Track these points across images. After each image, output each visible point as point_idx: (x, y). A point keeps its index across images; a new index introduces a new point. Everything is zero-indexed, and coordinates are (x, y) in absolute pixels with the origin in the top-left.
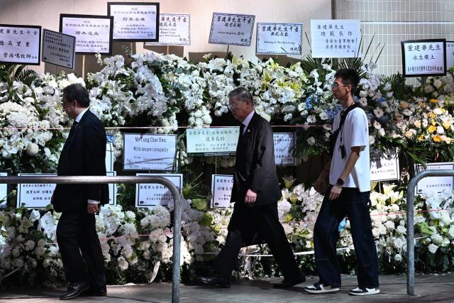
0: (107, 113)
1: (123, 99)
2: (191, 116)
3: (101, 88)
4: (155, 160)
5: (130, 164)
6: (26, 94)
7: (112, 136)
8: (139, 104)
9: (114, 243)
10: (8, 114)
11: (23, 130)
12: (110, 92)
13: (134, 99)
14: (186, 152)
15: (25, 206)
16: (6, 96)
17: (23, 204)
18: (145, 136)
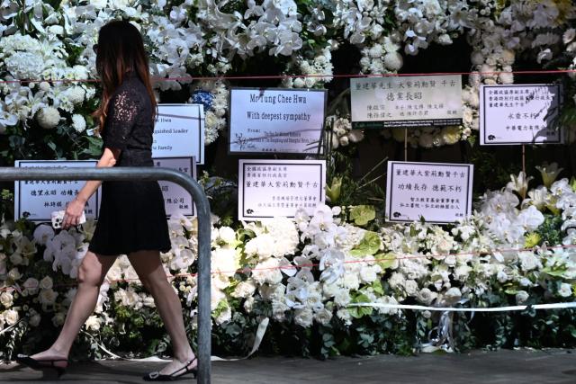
0: (197, 52)
1: (224, 26)
2: (363, 55)
3: (187, 6)
4: (286, 134)
5: (240, 141)
6: (47, 19)
7: (207, 92)
8: (254, 35)
9: (186, 285)
10: (8, 56)
11: (32, 85)
12: (201, 15)
13: (244, 26)
14: (350, 119)
15: (29, 218)
16: (13, 25)
17: (26, 214)
18: (268, 93)
